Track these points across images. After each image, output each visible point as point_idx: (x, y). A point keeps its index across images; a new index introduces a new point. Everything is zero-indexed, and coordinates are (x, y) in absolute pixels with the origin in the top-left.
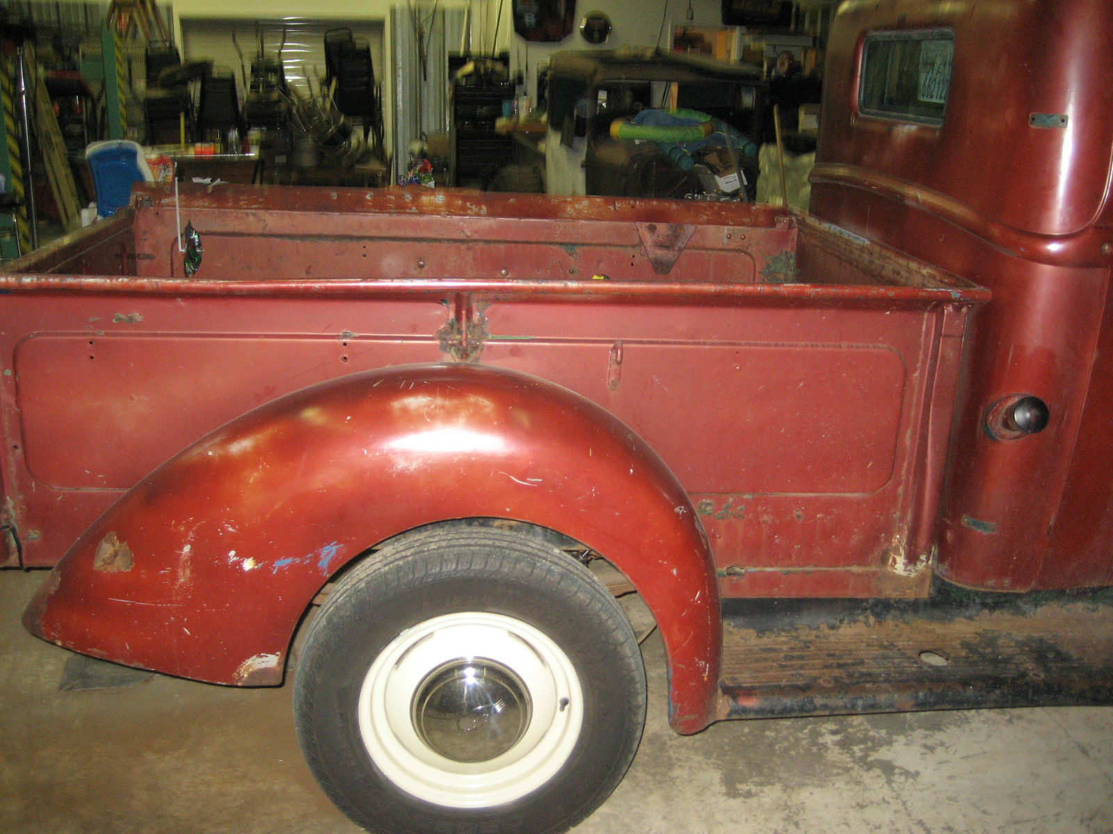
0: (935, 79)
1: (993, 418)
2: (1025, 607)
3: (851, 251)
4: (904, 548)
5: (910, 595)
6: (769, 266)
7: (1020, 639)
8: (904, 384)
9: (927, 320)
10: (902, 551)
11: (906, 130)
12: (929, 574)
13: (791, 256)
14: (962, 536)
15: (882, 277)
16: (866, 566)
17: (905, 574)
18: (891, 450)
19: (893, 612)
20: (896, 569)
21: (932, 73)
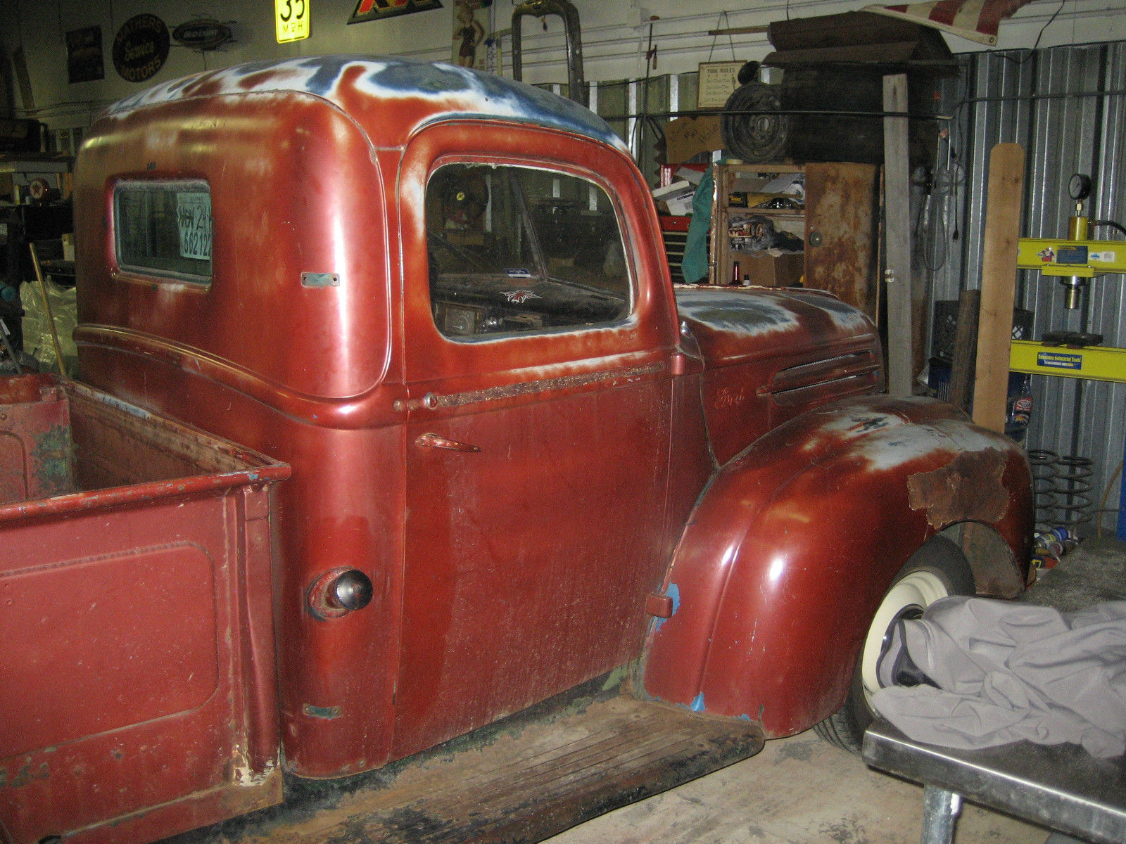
0: (196, 234)
1: (315, 598)
2: (384, 778)
3: (132, 424)
4: (247, 757)
5: (264, 804)
6: (41, 446)
7: (386, 816)
8: (213, 580)
9: (226, 505)
10: (245, 761)
11: (173, 288)
12: (280, 775)
13: (65, 430)
14: (307, 728)
15: (170, 451)
16: (208, 788)
17: (253, 784)
18: (212, 654)
19: (248, 827)
20: (242, 782)
21: (192, 226)
